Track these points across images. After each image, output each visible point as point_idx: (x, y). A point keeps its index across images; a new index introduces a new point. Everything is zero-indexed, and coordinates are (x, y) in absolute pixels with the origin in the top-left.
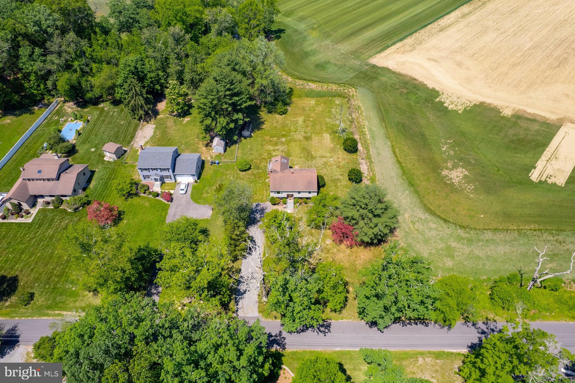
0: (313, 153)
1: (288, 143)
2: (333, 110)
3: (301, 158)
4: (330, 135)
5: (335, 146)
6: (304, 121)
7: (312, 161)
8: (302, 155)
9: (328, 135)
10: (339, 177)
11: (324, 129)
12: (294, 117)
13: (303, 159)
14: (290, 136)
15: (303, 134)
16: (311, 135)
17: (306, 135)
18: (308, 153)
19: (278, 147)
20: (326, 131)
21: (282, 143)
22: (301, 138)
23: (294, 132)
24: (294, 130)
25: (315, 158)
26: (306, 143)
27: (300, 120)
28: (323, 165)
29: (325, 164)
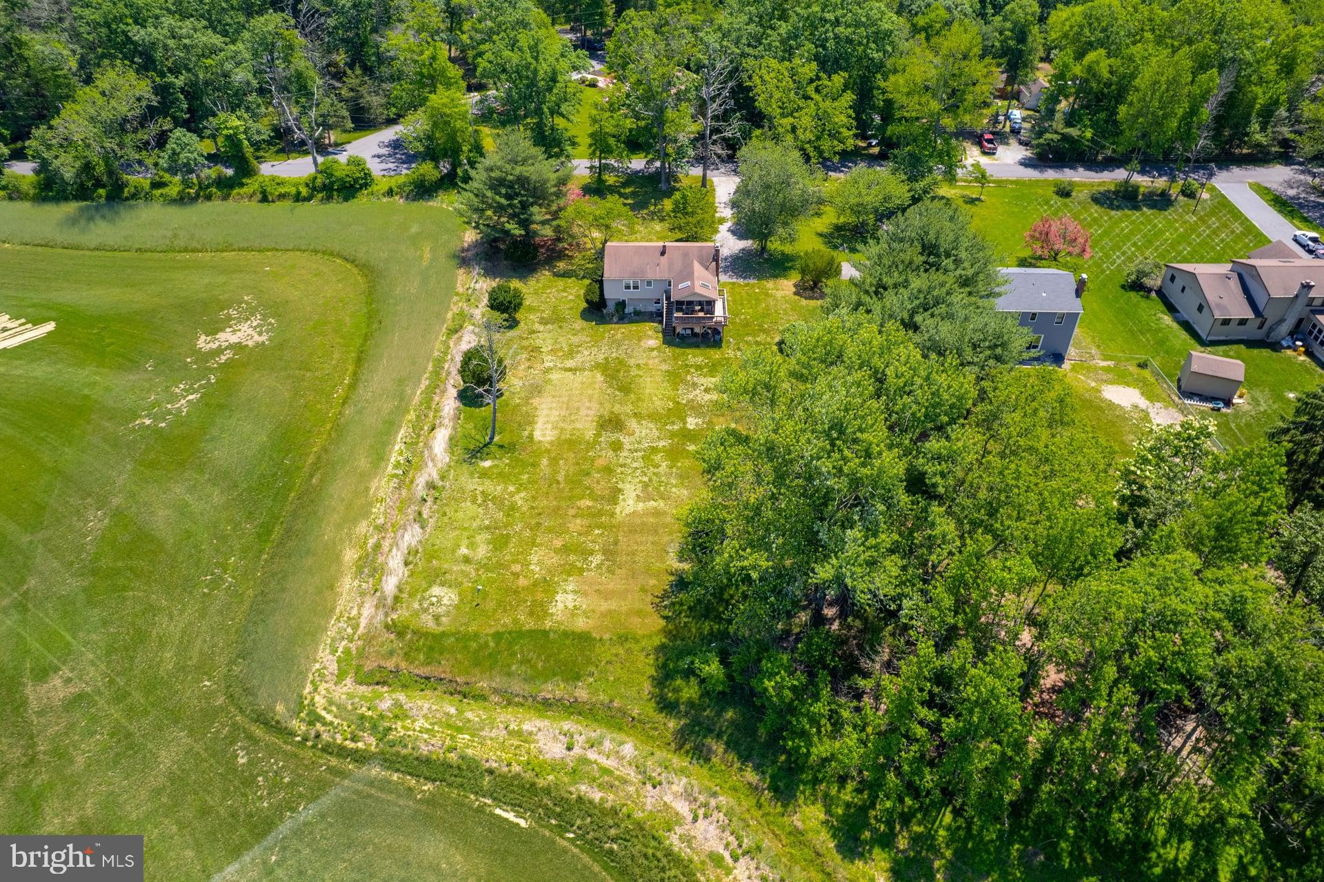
0: (599, 377)
1: (679, 412)
2: (482, 552)
3: (638, 365)
4: (531, 437)
5: (528, 398)
6: (614, 495)
7: (606, 359)
8: (634, 372)
9: (537, 435)
10: (541, 328)
11: (545, 461)
12: (657, 513)
13: (632, 362)
14: (673, 435)
15: (626, 440)
16: (598, 435)
17: (614, 437)
18: (613, 377)
19: (707, 397)
20: (538, 454)
21: (696, 408)
22: (633, 424)
23: (654, 450)
24: (657, 458)
25: (597, 366)
26: (617, 408)
27: (630, 504)
28: (578, 352)
29: (571, 354)
